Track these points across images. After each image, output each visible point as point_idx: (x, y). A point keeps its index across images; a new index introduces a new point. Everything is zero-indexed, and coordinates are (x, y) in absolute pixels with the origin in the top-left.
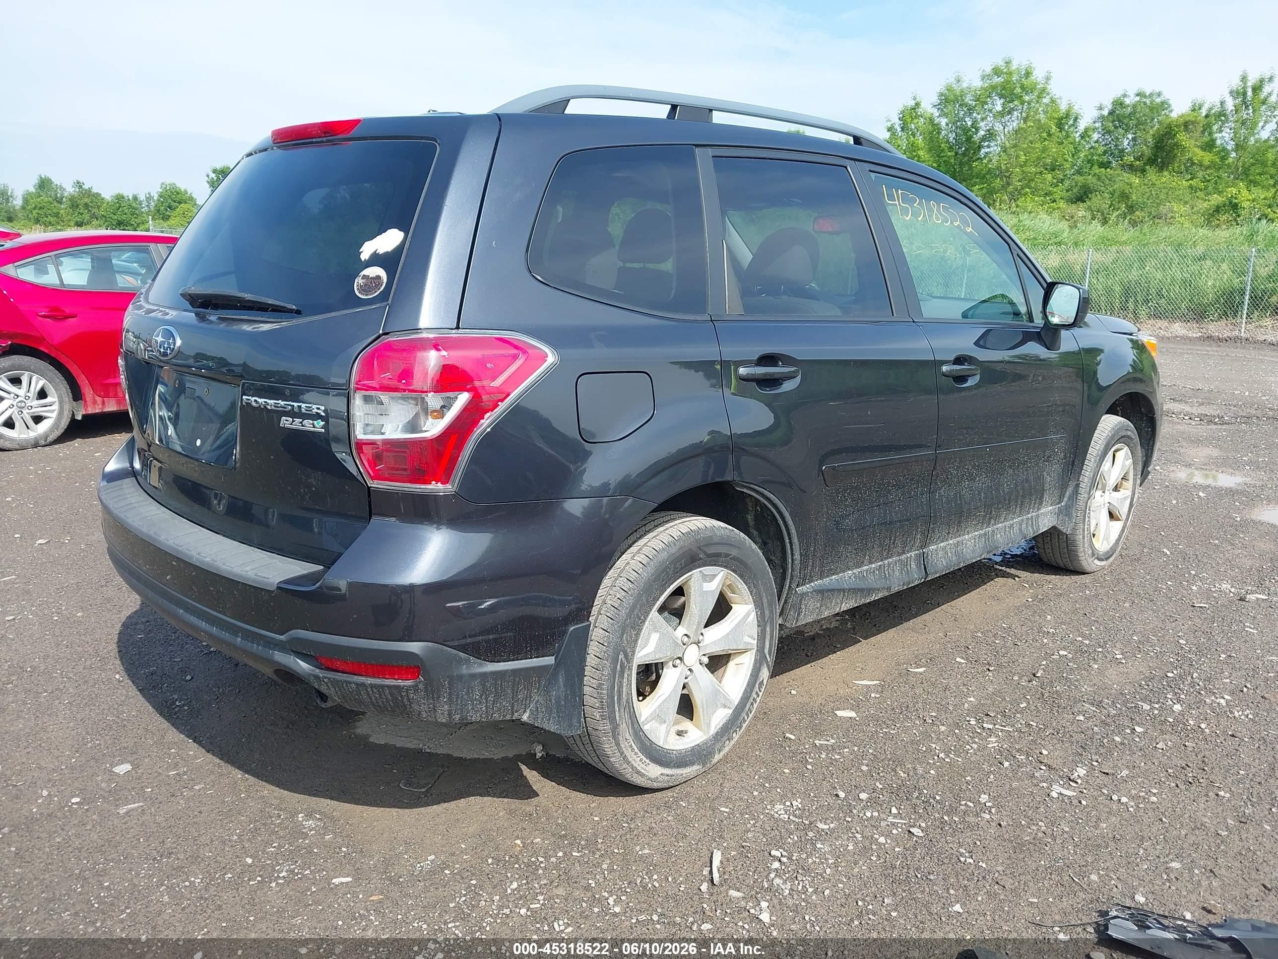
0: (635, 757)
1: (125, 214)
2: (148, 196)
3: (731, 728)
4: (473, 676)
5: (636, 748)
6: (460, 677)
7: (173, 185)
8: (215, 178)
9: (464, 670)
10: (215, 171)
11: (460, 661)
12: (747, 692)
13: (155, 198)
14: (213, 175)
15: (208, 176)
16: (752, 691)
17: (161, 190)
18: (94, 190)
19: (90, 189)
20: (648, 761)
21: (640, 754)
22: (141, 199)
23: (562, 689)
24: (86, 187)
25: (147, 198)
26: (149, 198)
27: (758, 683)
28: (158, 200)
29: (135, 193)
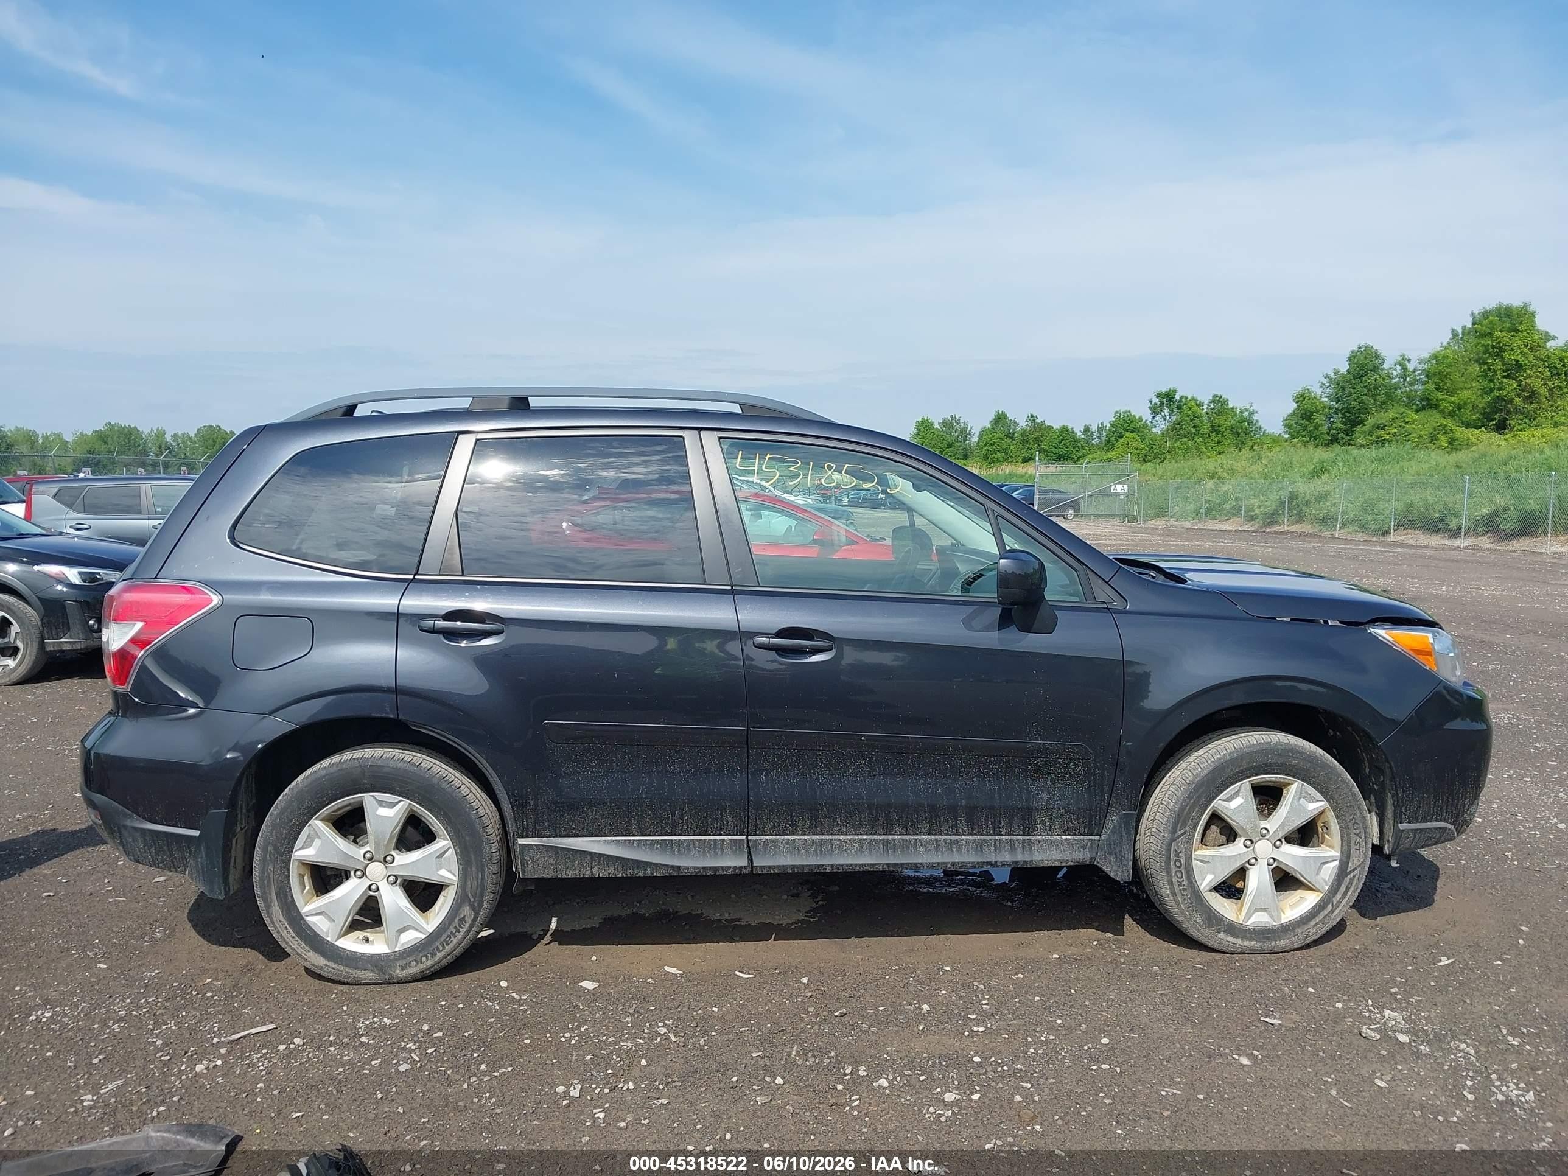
0: (291, 939)
1: (1067, 448)
2: (1100, 426)
3: (420, 952)
4: (136, 829)
5: (291, 931)
6: (125, 827)
7: (1128, 413)
8: (1158, 403)
9: (128, 823)
10: (1158, 396)
11: (125, 815)
12: (445, 924)
13: (1108, 428)
14: (1156, 400)
15: (1151, 401)
16: (450, 924)
17: (1114, 419)
18: (1047, 423)
19: (1043, 423)
20: (307, 948)
21: (297, 939)
22: (1093, 430)
23: (204, 858)
24: (1038, 421)
25: (1098, 428)
26: (1101, 429)
27: (457, 919)
28: (1110, 430)
29: (1087, 424)
